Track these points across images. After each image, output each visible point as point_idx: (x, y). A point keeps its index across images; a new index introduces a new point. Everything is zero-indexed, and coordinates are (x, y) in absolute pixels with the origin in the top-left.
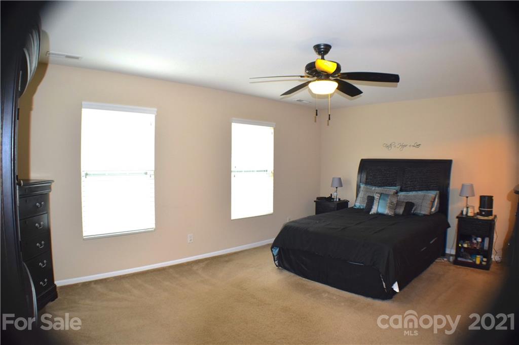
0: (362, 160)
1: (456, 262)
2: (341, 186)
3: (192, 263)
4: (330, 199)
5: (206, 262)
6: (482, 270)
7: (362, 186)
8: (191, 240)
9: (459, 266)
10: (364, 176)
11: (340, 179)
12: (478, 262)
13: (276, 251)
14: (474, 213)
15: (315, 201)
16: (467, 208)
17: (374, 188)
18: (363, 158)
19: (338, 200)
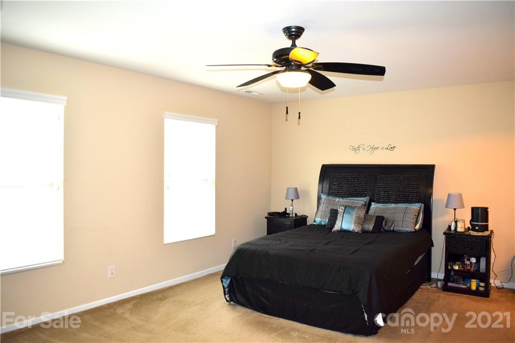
0: (323, 166)
1: (446, 288)
2: (298, 197)
3: (114, 305)
4: (285, 214)
5: (133, 302)
6: (480, 298)
7: (323, 197)
8: (112, 274)
9: (450, 293)
10: (326, 186)
11: (296, 189)
12: (474, 287)
13: (227, 282)
14: (465, 229)
15: (266, 218)
16: (456, 222)
17: (337, 200)
18: (325, 163)
19: (294, 216)
